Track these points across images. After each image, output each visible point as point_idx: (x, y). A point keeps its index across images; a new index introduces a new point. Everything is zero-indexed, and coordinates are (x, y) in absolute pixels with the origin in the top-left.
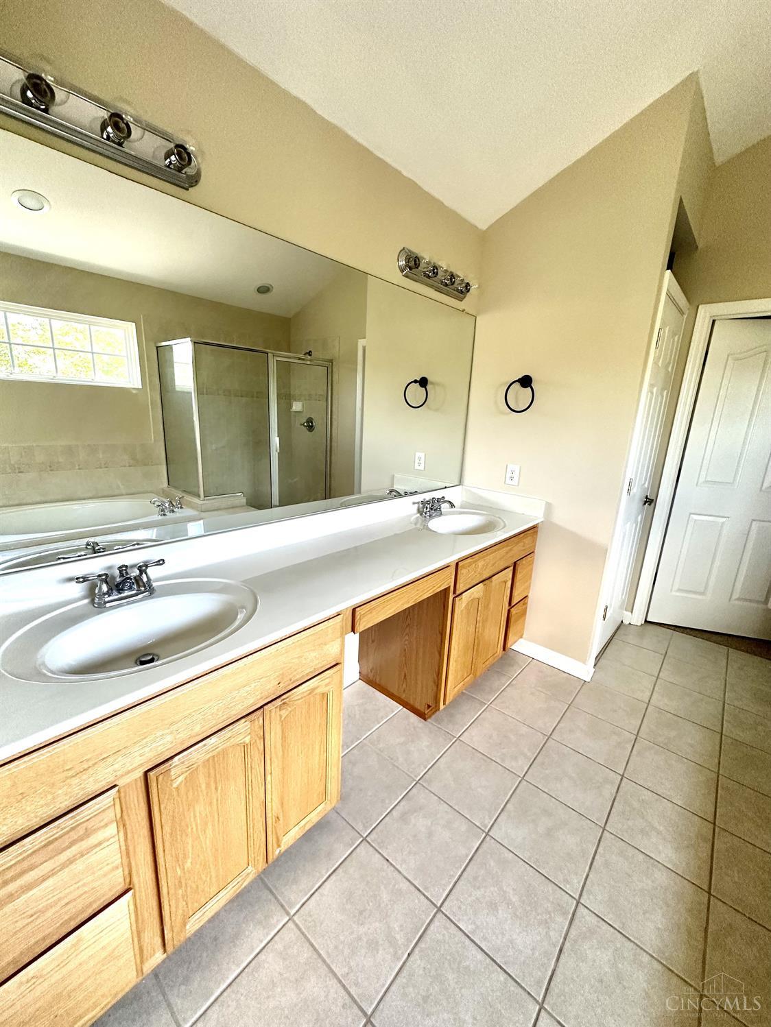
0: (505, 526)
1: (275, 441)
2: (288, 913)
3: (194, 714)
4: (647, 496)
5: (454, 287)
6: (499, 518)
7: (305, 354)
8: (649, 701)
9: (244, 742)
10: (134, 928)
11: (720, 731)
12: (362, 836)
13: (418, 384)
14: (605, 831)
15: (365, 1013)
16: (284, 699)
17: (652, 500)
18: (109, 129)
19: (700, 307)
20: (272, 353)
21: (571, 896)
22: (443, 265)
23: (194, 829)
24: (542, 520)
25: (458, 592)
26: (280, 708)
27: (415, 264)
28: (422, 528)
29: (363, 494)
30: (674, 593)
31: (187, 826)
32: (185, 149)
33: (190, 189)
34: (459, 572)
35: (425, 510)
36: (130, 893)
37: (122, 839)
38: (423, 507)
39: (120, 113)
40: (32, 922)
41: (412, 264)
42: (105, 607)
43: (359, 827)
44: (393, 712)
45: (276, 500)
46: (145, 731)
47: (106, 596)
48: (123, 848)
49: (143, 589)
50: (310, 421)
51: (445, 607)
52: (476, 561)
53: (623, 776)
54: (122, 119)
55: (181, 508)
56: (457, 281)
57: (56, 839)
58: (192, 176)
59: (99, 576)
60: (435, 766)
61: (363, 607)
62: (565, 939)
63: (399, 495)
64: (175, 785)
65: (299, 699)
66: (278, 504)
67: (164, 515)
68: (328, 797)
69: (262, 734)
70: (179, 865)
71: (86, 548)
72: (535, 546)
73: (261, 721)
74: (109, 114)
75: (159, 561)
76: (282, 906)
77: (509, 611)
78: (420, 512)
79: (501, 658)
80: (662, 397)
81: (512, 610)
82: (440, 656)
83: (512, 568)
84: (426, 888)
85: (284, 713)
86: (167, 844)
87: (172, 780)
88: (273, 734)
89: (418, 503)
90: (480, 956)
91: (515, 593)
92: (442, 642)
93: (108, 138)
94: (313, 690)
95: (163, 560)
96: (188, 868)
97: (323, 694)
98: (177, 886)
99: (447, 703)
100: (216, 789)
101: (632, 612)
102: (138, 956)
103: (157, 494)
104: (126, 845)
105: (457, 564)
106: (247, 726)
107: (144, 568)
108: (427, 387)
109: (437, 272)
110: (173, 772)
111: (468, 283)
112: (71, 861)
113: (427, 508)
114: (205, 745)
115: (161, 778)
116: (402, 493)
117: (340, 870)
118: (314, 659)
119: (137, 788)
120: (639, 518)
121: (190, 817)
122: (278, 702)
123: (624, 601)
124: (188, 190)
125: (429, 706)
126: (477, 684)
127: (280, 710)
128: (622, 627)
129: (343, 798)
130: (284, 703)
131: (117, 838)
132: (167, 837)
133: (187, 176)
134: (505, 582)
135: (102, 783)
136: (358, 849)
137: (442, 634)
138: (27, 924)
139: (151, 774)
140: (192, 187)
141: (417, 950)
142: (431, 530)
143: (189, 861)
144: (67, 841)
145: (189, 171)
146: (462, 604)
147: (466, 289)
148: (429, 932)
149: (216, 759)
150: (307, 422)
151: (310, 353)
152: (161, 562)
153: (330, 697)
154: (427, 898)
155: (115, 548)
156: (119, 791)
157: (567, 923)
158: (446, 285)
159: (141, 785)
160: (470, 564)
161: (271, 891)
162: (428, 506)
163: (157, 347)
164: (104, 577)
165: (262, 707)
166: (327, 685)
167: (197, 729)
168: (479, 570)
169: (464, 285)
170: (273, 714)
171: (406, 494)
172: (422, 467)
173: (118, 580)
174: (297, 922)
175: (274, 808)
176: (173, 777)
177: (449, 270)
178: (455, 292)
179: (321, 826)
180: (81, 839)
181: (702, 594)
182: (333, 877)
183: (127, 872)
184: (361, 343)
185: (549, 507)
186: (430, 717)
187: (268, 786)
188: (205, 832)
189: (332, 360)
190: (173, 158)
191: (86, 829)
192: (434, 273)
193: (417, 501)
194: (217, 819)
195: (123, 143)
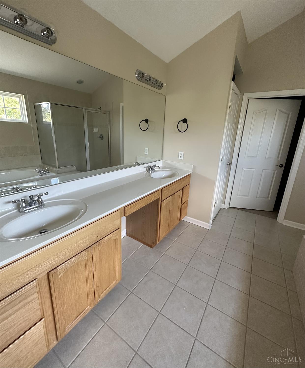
0: (179, 175)
1: (88, 144)
2: (104, 322)
3: (65, 249)
4: (228, 162)
5: (157, 85)
6: (177, 172)
7: (98, 109)
8: (230, 234)
9: (85, 259)
10: (45, 332)
11: (253, 243)
12: (130, 291)
13: (145, 121)
14: (216, 280)
15: (135, 351)
16: (99, 243)
17: (230, 164)
18: (18, 20)
19: (244, 94)
20: (85, 108)
21: (205, 302)
22: (153, 76)
23: (67, 293)
24: (192, 172)
25: (162, 200)
26: (98, 246)
27: (142, 76)
28: (148, 176)
29: (125, 165)
30: (239, 197)
31: (64, 292)
32: (50, 30)
33: (52, 45)
34: (163, 192)
35: (149, 170)
36: (44, 319)
37: (40, 299)
38: (148, 169)
39: (23, 14)
40: (6, 332)
41: (141, 76)
42: (25, 212)
43: (129, 289)
44: (140, 246)
45: (89, 167)
46: (47, 257)
47: (25, 208)
48: (40, 302)
49: (41, 204)
50: (101, 135)
51: (158, 206)
52: (169, 188)
53: (221, 261)
54: (24, 17)
55: (49, 172)
56: (158, 82)
57: (14, 300)
58: (53, 40)
59: (22, 200)
60: (156, 264)
61: (128, 206)
62: (203, 316)
63: (139, 164)
64: (59, 277)
65: (105, 242)
66: (90, 170)
67: (42, 176)
68: (117, 278)
69: (92, 256)
70: (62, 307)
71: (13, 189)
72: (190, 181)
73: (91, 251)
74: (18, 14)
75: (46, 193)
76: (102, 320)
77: (181, 206)
78: (147, 170)
79: (179, 223)
80: (232, 126)
81: (182, 205)
82: (157, 224)
83: (182, 190)
84: (155, 306)
85: (100, 248)
86: (57, 299)
87: (58, 275)
88: (96, 255)
89: (146, 167)
90: (175, 326)
91: (183, 199)
92: (157, 218)
93: (17, 23)
94: (110, 238)
95: (48, 193)
96: (65, 309)
97: (114, 240)
98: (62, 315)
99: (160, 241)
100: (75, 277)
101: (224, 204)
102: (47, 343)
103: (37, 167)
104: (41, 301)
105: (162, 189)
106: (86, 253)
107: (40, 196)
108: (148, 123)
109: (151, 79)
110: (58, 272)
111: (162, 83)
112: (20, 308)
113: (150, 169)
114: (70, 261)
115: (54, 274)
116: (140, 164)
117: (123, 304)
118: (110, 227)
119: (45, 279)
120: (226, 170)
121: (66, 289)
122: (97, 244)
123: (222, 200)
124: (51, 45)
125: (153, 243)
126: (171, 234)
127: (98, 247)
128: (221, 210)
129: (123, 279)
130: (100, 244)
131: (38, 298)
132: (57, 297)
133: (51, 40)
134: (180, 195)
135: (31, 278)
136: (129, 296)
137: (157, 215)
138: (4, 334)
139: (50, 273)
140: (53, 44)
141: (152, 327)
142: (151, 177)
143: (66, 306)
144: (18, 301)
145: (52, 38)
146: (164, 204)
147: (162, 85)
148: (156, 321)
149: (75, 266)
150: (100, 136)
151: (100, 108)
152: (47, 194)
153: (117, 240)
154: (155, 310)
155: (26, 189)
156: (38, 280)
157: (204, 311)
158: (154, 84)
159: (46, 278)
160: (167, 189)
161: (97, 315)
162: (150, 168)
163: (34, 105)
164: (23, 200)
165: (91, 246)
166: (115, 236)
167: (67, 255)
168: (170, 191)
169: (161, 84)
170: (96, 248)
171: (142, 164)
172: (147, 154)
173: (29, 201)
174: (108, 324)
175: (97, 283)
176: (59, 274)
177: (155, 78)
178: (158, 87)
179: (115, 289)
180: (24, 299)
181: (248, 196)
182: (120, 307)
183: (42, 312)
184: (121, 105)
185: (194, 167)
186: (154, 247)
187: (95, 275)
188: (71, 294)
189: (110, 111)
190: (45, 32)
191: (26, 295)
192: (149, 79)
193: (146, 166)
194: (75, 289)
195: (23, 26)
